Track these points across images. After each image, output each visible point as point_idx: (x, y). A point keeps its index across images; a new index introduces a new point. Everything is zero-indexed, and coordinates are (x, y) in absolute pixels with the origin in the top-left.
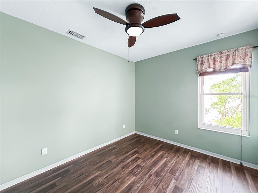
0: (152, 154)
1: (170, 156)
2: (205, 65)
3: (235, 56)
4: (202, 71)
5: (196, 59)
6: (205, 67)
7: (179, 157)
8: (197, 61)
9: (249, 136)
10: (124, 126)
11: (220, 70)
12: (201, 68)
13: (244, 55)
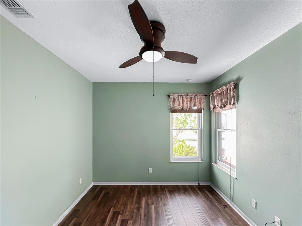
0: (136, 206)
1: (154, 200)
2: (177, 103)
3: (196, 99)
4: (174, 108)
5: (169, 96)
6: (176, 104)
7: (162, 198)
8: (170, 98)
9: (202, 162)
10: (81, 179)
11: (187, 109)
12: (173, 106)
13: (200, 100)
